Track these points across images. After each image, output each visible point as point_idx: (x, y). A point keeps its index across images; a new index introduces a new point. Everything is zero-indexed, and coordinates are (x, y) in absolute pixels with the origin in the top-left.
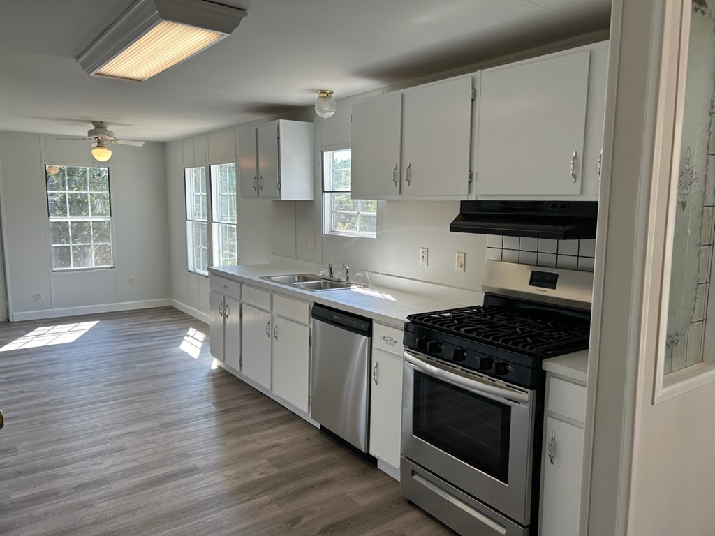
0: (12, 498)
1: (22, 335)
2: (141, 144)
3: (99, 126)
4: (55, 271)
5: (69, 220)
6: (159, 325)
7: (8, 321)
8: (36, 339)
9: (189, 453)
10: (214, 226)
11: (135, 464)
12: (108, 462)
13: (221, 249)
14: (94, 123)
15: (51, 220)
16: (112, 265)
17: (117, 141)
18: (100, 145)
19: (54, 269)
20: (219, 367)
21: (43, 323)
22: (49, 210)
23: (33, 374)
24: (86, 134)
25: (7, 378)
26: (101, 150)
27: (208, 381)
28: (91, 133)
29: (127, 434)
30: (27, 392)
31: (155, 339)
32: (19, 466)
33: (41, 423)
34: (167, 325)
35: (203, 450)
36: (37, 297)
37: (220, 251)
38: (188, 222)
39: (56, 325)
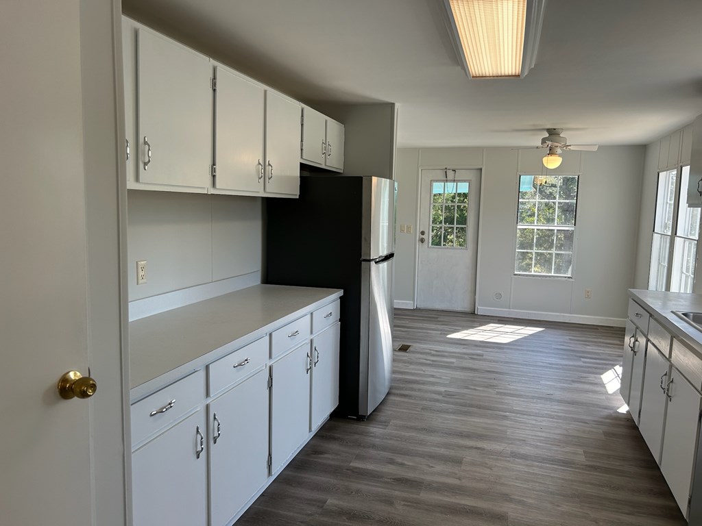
0: (352, 464)
1: (473, 327)
2: (595, 149)
3: (553, 133)
4: (516, 275)
5: (536, 228)
6: (600, 346)
7: (473, 313)
8: (482, 333)
9: (513, 497)
10: (678, 241)
11: (456, 482)
12: (439, 468)
13: (684, 271)
14: (549, 130)
15: (519, 227)
16: (569, 276)
17: (569, 147)
18: (551, 152)
19: (516, 273)
20: (628, 412)
21: (499, 320)
22: (519, 218)
23: (453, 363)
24: (539, 143)
25: (433, 361)
26: (550, 158)
27: (601, 423)
28: (544, 141)
29: (476, 448)
30: (437, 378)
31: (582, 359)
32: (377, 440)
33: (422, 409)
34: (608, 347)
35: (530, 501)
36: (499, 296)
37: (682, 272)
38: (655, 235)
39: (506, 324)
